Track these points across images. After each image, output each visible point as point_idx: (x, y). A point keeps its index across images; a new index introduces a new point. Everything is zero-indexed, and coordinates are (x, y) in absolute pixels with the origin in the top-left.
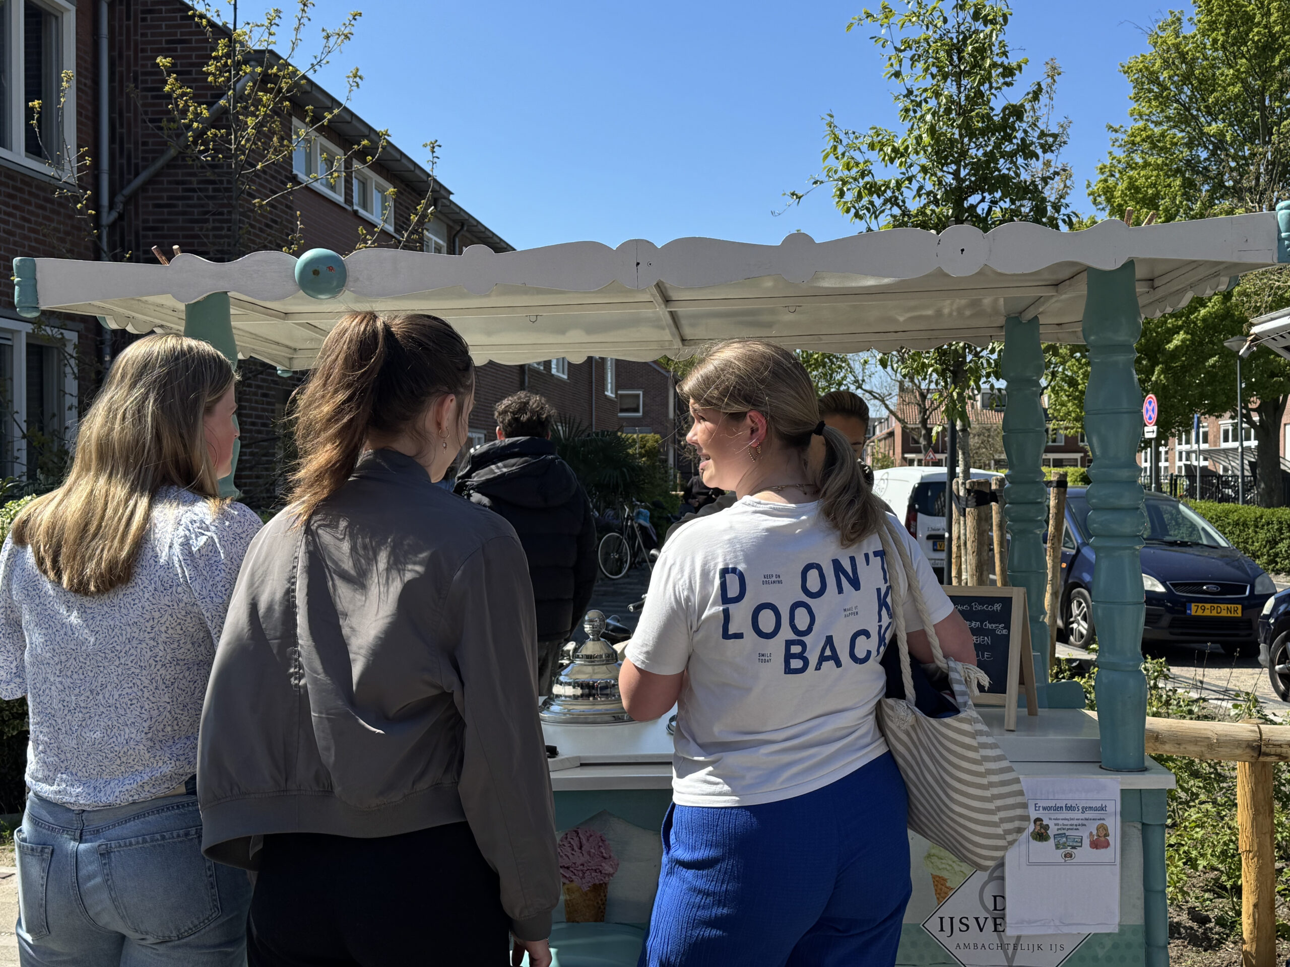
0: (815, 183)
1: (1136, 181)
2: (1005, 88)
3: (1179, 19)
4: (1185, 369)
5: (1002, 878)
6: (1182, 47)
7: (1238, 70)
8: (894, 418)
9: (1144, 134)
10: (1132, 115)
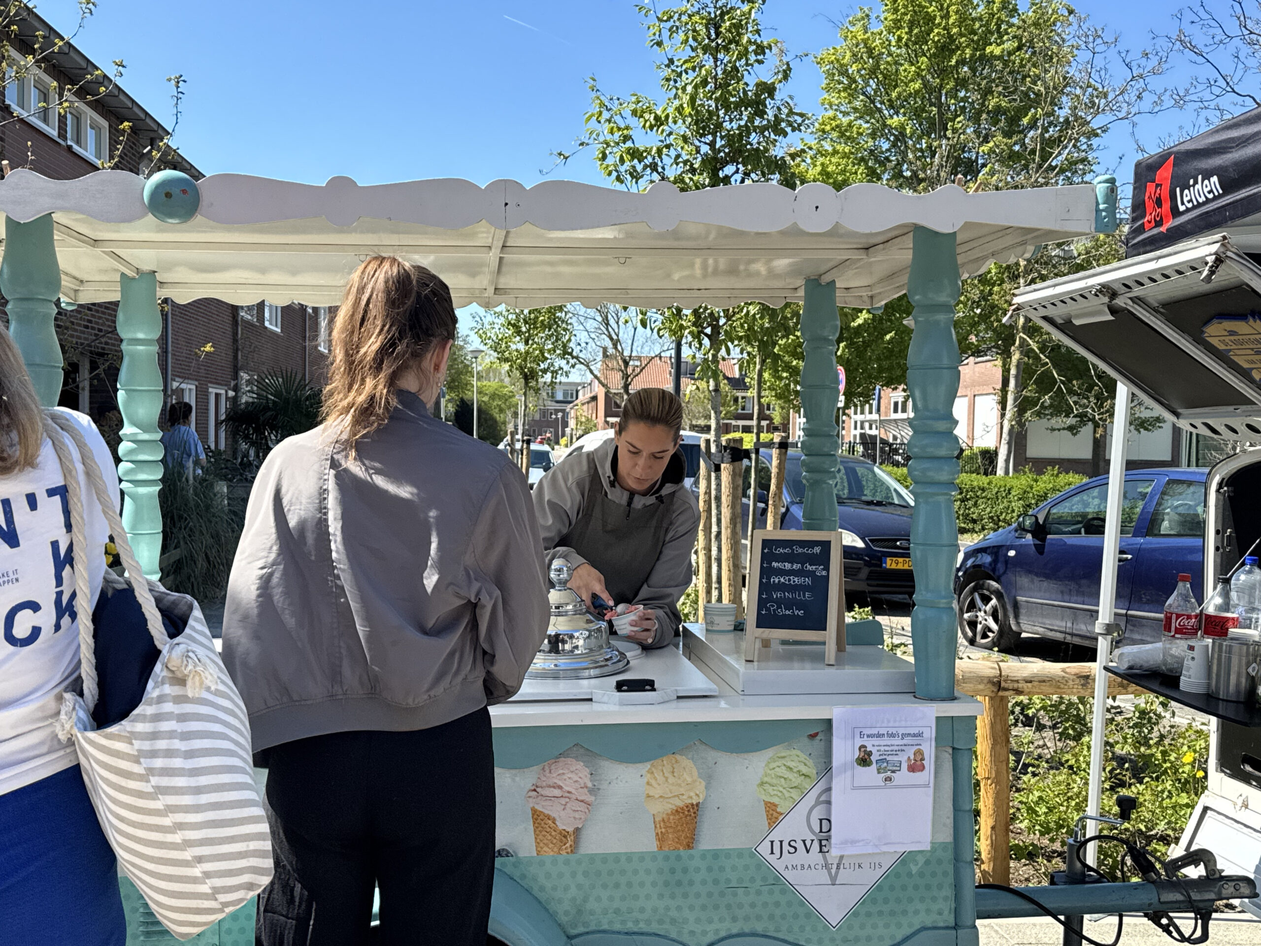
0: (582, 144)
1: (827, 167)
2: (756, 65)
3: (868, 16)
4: (866, 344)
5: (829, 803)
6: (870, 42)
7: (919, 68)
8: (596, 382)
9: (834, 124)
10: (823, 104)
